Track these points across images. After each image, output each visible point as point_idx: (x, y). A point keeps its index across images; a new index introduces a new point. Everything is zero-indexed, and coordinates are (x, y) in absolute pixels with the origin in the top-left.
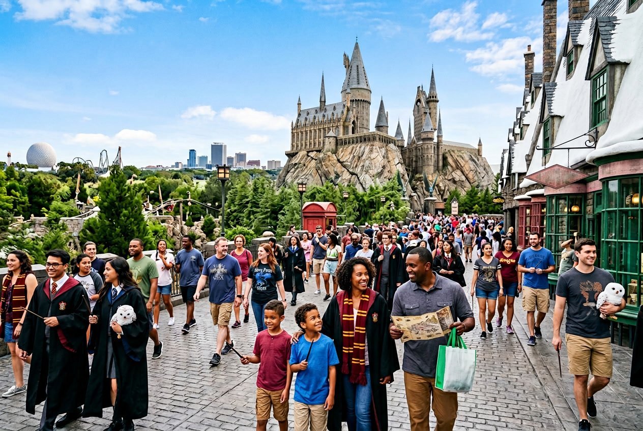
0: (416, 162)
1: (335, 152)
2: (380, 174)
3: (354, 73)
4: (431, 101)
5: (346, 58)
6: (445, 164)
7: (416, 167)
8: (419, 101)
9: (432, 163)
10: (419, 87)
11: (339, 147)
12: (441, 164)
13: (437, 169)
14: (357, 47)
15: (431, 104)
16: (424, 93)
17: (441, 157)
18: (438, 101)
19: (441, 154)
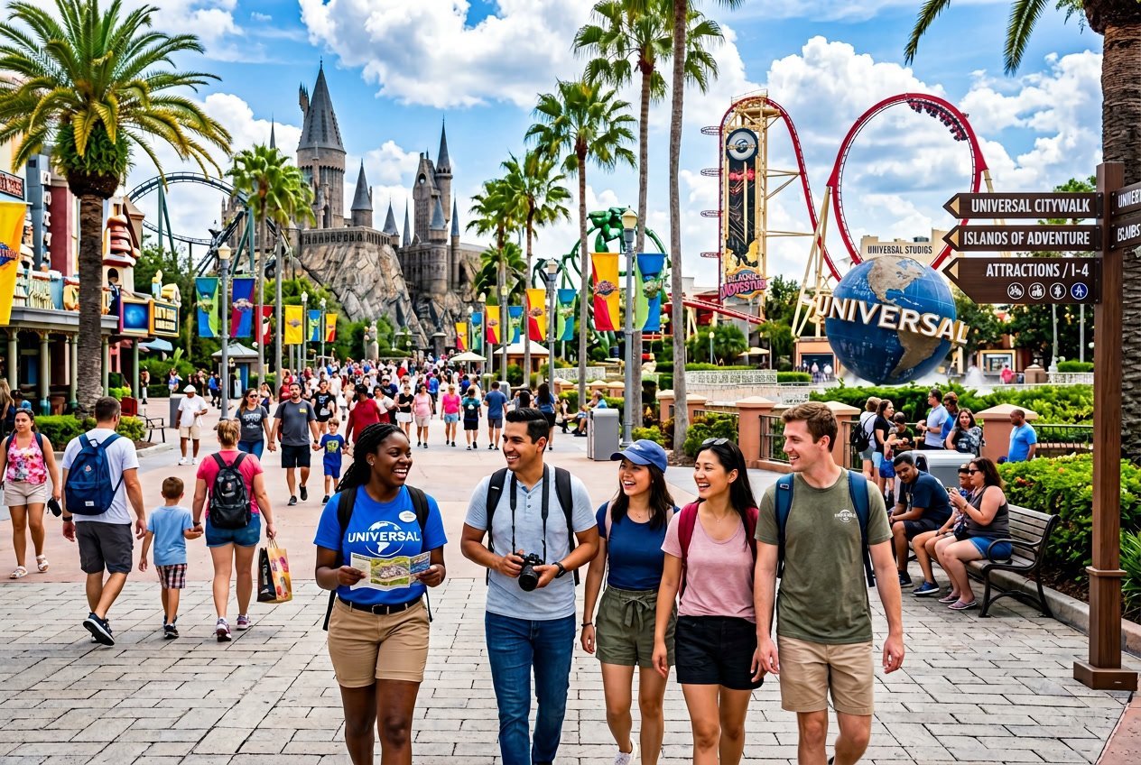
0: (420, 271)
1: (299, 254)
2: (369, 293)
3: (318, 121)
4: (441, 177)
5: (303, 93)
6: (463, 279)
7: (421, 282)
8: (421, 176)
9: (445, 274)
10: (422, 155)
11: (304, 245)
12: (457, 278)
13: (452, 285)
14: (321, 77)
15: (443, 182)
16: (430, 164)
17: (457, 268)
18: (451, 178)
19: (457, 262)
